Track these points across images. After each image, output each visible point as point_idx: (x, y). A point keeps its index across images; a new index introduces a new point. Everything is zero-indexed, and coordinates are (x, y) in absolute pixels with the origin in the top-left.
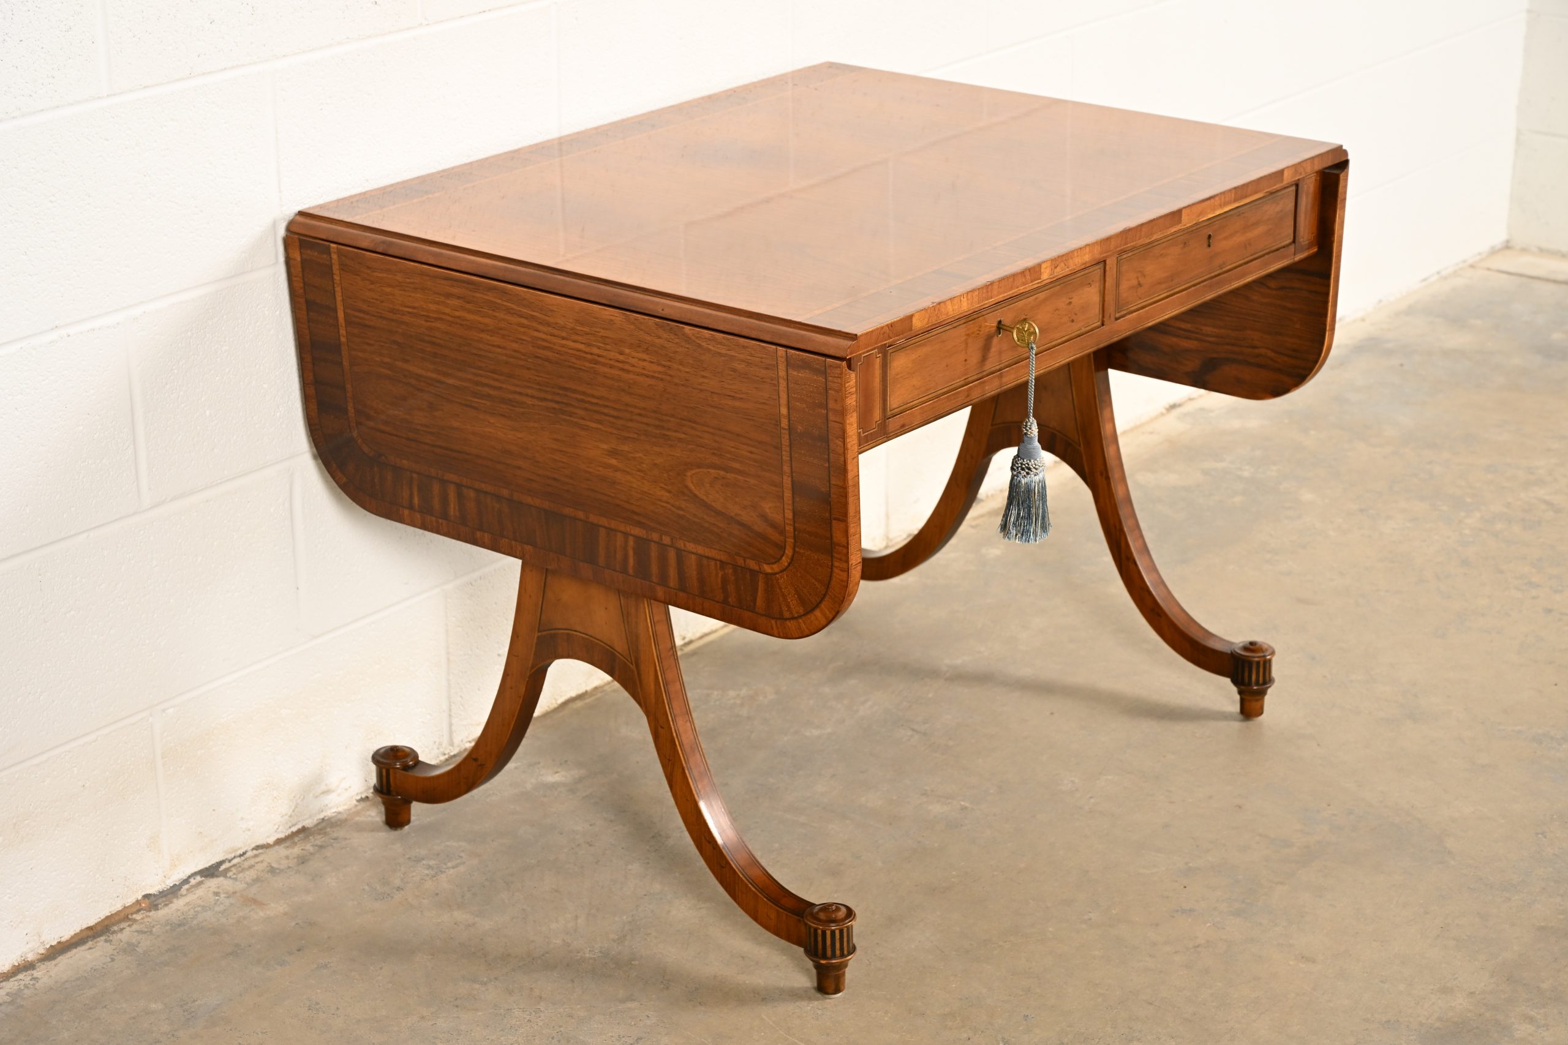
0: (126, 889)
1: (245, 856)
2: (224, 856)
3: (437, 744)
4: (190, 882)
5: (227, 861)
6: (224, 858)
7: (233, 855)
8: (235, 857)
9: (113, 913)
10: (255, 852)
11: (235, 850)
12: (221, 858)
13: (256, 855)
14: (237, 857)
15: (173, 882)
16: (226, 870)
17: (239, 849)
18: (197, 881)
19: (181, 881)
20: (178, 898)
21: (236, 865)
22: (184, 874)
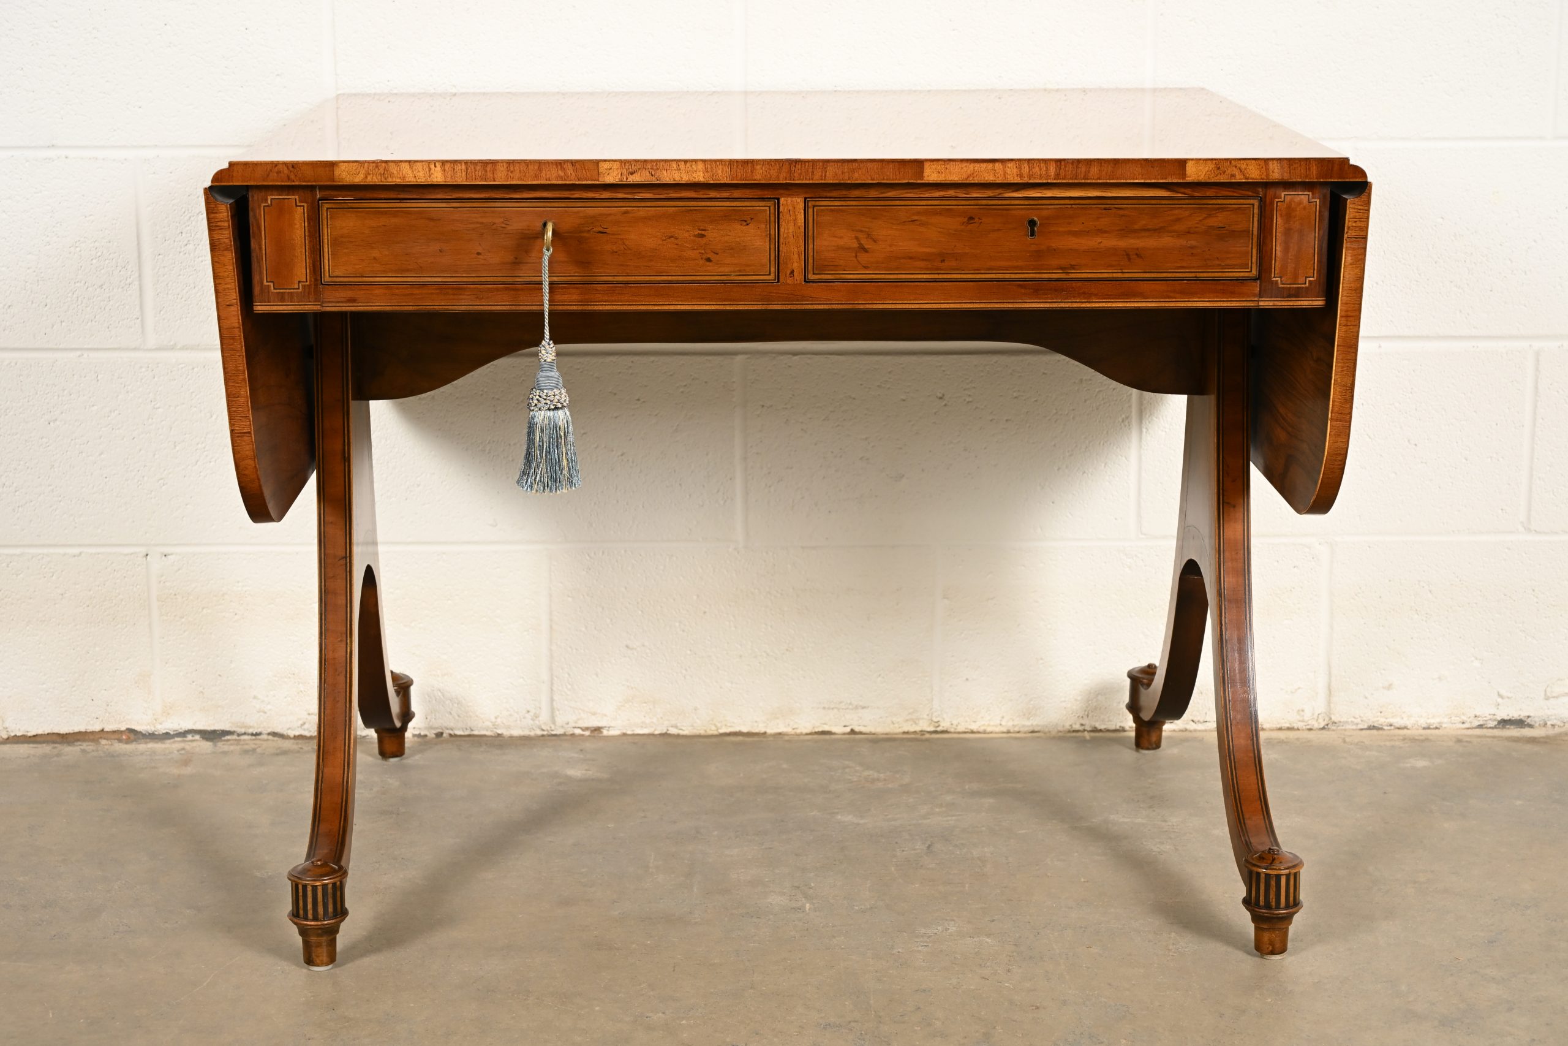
0: (107, 714)
1: (258, 737)
2: (230, 727)
3: (531, 714)
4: (186, 737)
5: (235, 734)
6: (232, 729)
7: (243, 731)
8: (245, 734)
9: (88, 731)
10: (270, 737)
11: (245, 727)
12: (227, 727)
13: (268, 740)
14: (248, 734)
15: (165, 729)
16: (228, 740)
17: (250, 727)
18: (193, 738)
19: (175, 733)
20: (157, 743)
21: (240, 740)
22: (179, 727)
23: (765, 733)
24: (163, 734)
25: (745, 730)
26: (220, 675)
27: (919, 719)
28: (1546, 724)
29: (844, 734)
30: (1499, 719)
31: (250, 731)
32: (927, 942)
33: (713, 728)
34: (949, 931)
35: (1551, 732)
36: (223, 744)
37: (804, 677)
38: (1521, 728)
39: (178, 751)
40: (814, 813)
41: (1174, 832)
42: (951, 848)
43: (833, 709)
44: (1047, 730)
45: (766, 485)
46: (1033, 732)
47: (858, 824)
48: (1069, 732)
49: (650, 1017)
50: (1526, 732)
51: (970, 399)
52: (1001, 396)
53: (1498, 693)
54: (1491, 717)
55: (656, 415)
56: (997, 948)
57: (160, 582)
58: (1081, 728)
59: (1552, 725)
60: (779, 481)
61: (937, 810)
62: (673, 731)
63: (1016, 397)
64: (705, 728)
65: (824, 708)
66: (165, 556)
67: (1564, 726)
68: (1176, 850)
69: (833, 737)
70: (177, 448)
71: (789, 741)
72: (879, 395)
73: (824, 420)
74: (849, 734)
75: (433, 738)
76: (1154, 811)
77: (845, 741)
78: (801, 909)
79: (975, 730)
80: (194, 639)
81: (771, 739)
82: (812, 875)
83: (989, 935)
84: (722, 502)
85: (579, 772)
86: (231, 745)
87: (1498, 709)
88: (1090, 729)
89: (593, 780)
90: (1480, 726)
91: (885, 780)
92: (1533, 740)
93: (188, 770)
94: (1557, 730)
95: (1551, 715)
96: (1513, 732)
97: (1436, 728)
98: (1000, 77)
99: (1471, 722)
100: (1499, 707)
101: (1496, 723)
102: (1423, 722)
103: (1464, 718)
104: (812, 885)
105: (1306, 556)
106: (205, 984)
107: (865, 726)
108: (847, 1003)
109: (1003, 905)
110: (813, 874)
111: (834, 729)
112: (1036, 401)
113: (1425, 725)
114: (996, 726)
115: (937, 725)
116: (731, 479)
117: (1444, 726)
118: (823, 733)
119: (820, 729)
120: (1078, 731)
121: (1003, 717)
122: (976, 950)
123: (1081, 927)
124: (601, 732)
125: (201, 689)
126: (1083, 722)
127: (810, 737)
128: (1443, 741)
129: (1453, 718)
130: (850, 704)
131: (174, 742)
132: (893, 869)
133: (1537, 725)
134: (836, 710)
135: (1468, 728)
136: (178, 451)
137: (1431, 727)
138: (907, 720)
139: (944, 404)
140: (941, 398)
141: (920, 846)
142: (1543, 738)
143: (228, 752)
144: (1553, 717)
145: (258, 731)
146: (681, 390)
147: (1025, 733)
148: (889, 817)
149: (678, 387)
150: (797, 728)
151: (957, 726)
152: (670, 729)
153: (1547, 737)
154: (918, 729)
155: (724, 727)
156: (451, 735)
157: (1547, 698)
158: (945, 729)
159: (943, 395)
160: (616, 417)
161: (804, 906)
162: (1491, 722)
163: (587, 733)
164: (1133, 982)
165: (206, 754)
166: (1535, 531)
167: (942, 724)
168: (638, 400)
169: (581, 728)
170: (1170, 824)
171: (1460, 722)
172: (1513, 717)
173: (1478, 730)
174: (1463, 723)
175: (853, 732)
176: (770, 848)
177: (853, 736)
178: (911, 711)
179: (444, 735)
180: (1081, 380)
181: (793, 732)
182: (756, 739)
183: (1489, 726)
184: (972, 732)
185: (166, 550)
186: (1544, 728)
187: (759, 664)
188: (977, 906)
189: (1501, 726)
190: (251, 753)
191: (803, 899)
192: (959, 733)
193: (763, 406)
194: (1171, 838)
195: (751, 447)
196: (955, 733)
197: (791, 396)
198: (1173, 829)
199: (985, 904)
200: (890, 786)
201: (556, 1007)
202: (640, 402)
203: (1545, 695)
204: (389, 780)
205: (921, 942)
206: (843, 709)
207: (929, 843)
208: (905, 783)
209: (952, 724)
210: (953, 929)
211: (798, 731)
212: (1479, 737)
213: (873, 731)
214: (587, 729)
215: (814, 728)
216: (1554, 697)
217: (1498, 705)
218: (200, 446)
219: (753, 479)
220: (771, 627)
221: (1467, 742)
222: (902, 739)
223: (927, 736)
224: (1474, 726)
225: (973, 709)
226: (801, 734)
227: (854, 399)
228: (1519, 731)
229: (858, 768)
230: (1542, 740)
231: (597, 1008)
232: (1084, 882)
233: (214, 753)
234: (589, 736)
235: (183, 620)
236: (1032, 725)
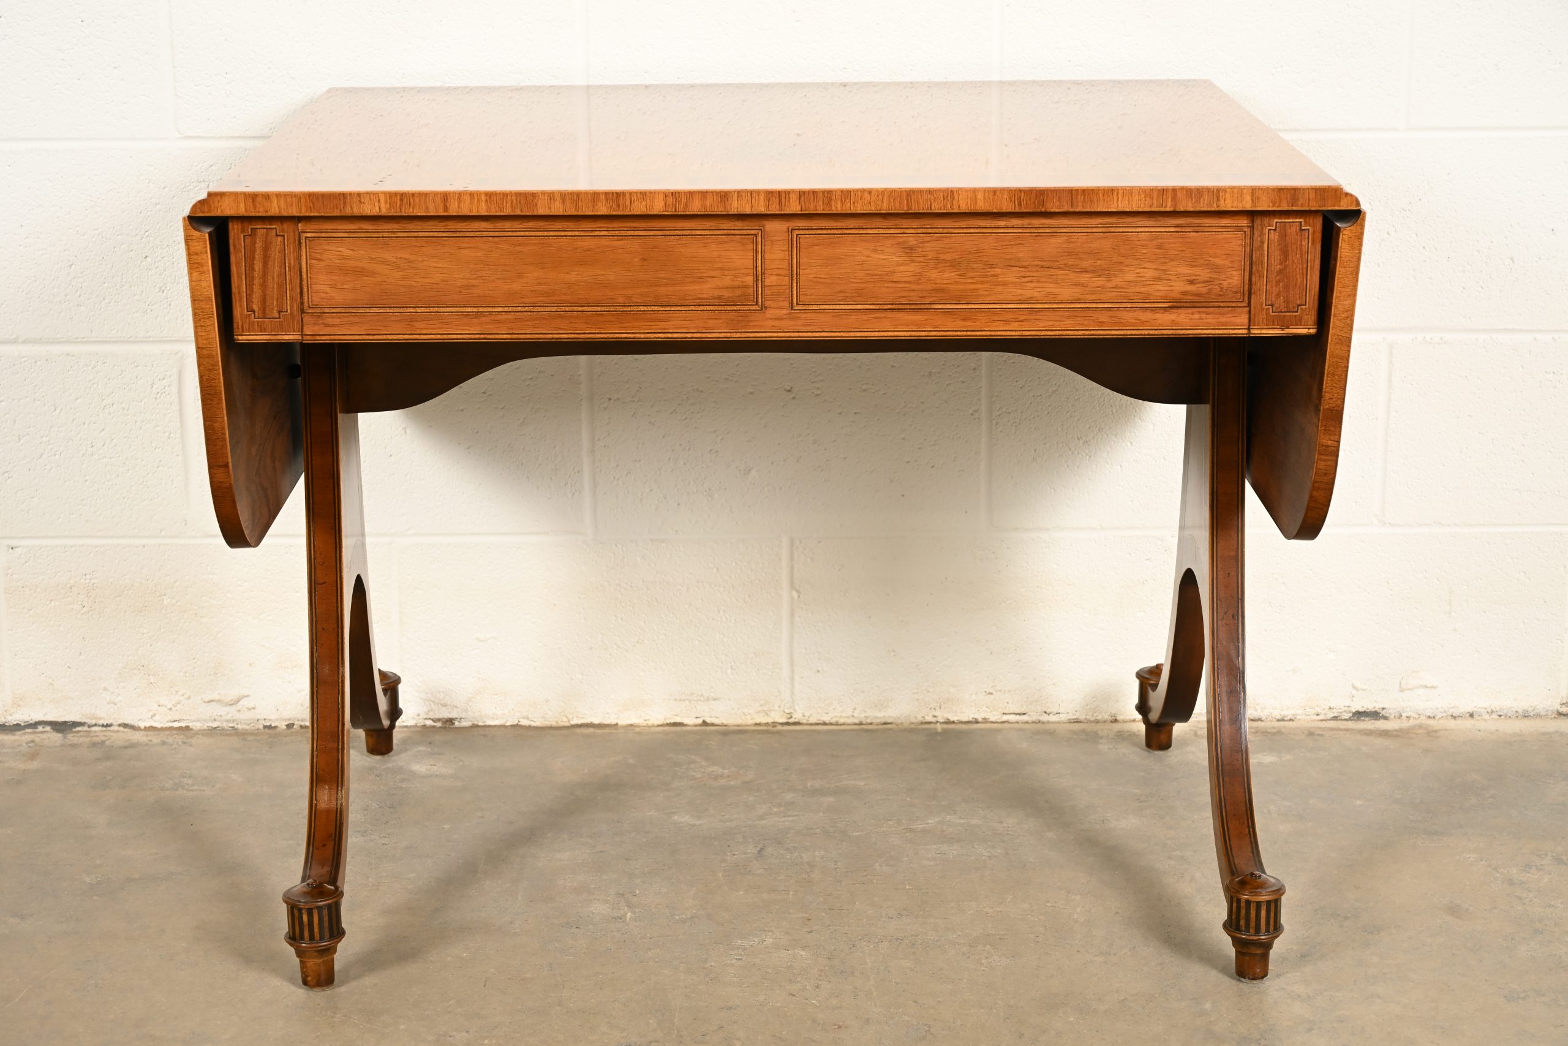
1: (108, 728)
4: (37, 728)
5: (86, 725)
6: (82, 721)
10: (121, 729)
11: (96, 718)
12: (77, 719)
13: (118, 731)
14: (99, 726)
15: (15, 720)
16: (79, 731)
17: (101, 718)
18: (44, 730)
19: (26, 724)
20: (7, 734)
21: (91, 731)
22: (30, 718)
23: (617, 724)
24: (14, 725)
25: (596, 721)
26: (69, 667)
27: (770, 711)
28: (1401, 716)
29: (696, 725)
30: (1354, 711)
31: (101, 722)
32: (740, 955)
33: (565, 719)
34: (765, 943)
35: (1405, 724)
36: (73, 736)
37: (655, 669)
38: (1376, 719)
39: (27, 743)
40: (651, 813)
41: (1008, 834)
42: (782, 852)
43: (684, 700)
44: (899, 721)
45: (614, 478)
46: (885, 723)
47: (694, 825)
48: (922, 723)
49: (453, 1036)
50: (1381, 725)
51: (819, 392)
52: (850, 389)
53: (1353, 685)
54: (1346, 709)
55: (502, 408)
56: (809, 962)
57: (7, 574)
58: (934, 720)
59: (1407, 717)
60: (627, 474)
61: (775, 810)
62: (525, 722)
63: (865, 390)
64: (556, 720)
65: (676, 700)
66: (12, 548)
67: (1419, 717)
68: (1007, 853)
69: (684, 728)
70: (22, 441)
71: (639, 733)
72: (727, 388)
73: (672, 413)
74: (700, 725)
75: (284, 730)
76: (992, 811)
77: (695, 733)
78: (622, 918)
79: (827, 722)
80: (43, 631)
81: (622, 731)
82: (638, 881)
83: (804, 948)
84: (570, 495)
85: (424, 767)
86: (81, 736)
87: (1352, 700)
88: (943, 721)
89: (437, 776)
90: (1335, 718)
91: (729, 776)
92: (1385, 734)
93: (35, 765)
94: (1412, 722)
95: (1407, 707)
96: (1368, 724)
97: (1291, 720)
98: (845, 68)
99: (1325, 714)
100: (1354, 699)
101: (1351, 715)
102: (1277, 714)
103: (1319, 710)
104: (637, 892)
105: (1158, 549)
106: (17, 1000)
107: (717, 718)
108: (651, 1021)
109: (824, 914)
110: (640, 880)
111: (686, 721)
112: (884, 394)
113: (1279, 717)
114: (848, 717)
115: (789, 716)
116: (578, 472)
117: (1298, 717)
118: (675, 724)
119: (672, 721)
120: (930, 723)
121: (855, 709)
122: (789, 964)
123: (898, 939)
124: (453, 724)
125: (50, 681)
126: (936, 714)
127: (661, 728)
128: (1295, 734)
129: (1308, 710)
130: (702, 695)
131: (24, 734)
132: (720, 875)
133: (1392, 717)
134: (687, 701)
135: (1322, 720)
136: (22, 444)
137: (1285, 719)
138: (759, 712)
139: (792, 397)
140: (789, 391)
141: (752, 850)
142: (1396, 730)
143: (77, 744)
144: (1408, 709)
145: (109, 722)
146: (528, 383)
147: (877, 725)
148: (726, 817)
149: (523, 380)
150: (648, 720)
151: (809, 717)
152: (521, 720)
153: (1401, 730)
154: (770, 720)
155: (575, 718)
156: (301, 727)
157: (1402, 690)
158: (797, 720)
159: (792, 388)
160: (462, 410)
161: (625, 915)
162: (1344, 714)
163: (439, 724)
164: (939, 1000)
165: (55, 747)
166: (1390, 523)
167: (794, 716)
168: (484, 393)
169: (432, 720)
170: (1006, 825)
171: (1315, 714)
172: (1368, 709)
173: (1332, 722)
174: (1318, 715)
175: (705, 723)
176: (602, 852)
177: (704, 728)
178: (762, 702)
179: (295, 727)
180: (930, 374)
181: (645, 723)
182: (606, 731)
183: (1343, 717)
184: (825, 724)
185: (13, 543)
186: (1399, 720)
187: (609, 656)
188: (798, 916)
189: (1355, 718)
190: (100, 745)
191: (626, 908)
192: (811, 724)
193: (610, 399)
194: (1003, 841)
195: (599, 440)
196: (807, 724)
197: (638, 389)
198: (1008, 831)
199: (806, 913)
200: (732, 783)
201: (361, 1025)
202: (486, 395)
203: (1400, 687)
204: (233, 775)
205: (736, 954)
206: (694, 700)
207: (761, 846)
208: (748, 780)
209: (804, 716)
210: (769, 941)
211: (650, 723)
212: (1332, 729)
213: (725, 722)
214: (439, 720)
215: (665, 719)
216: (1409, 689)
217: (1353, 697)
218: (44, 439)
219: (601, 471)
220: (622, 619)
221: (1319, 735)
222: (754, 731)
223: (779, 728)
224: (1329, 718)
225: (825, 700)
226: (653, 726)
227: (702, 391)
228: (1373, 723)
229: (704, 763)
230: (1395, 733)
231: (402, 1027)
232: (909, 889)
233: (63, 745)
234: (440, 727)
235: (31, 612)
236: (884, 717)
